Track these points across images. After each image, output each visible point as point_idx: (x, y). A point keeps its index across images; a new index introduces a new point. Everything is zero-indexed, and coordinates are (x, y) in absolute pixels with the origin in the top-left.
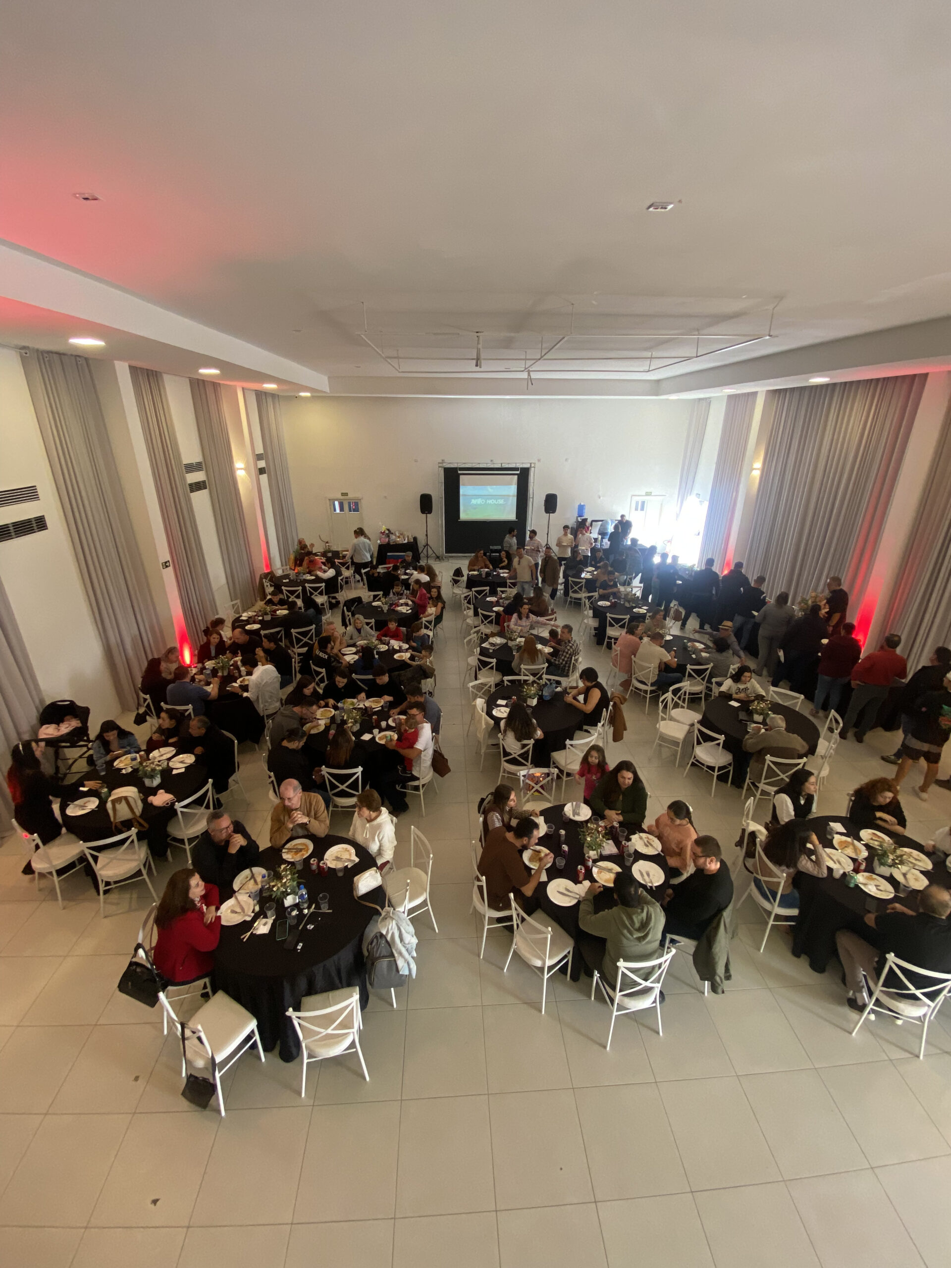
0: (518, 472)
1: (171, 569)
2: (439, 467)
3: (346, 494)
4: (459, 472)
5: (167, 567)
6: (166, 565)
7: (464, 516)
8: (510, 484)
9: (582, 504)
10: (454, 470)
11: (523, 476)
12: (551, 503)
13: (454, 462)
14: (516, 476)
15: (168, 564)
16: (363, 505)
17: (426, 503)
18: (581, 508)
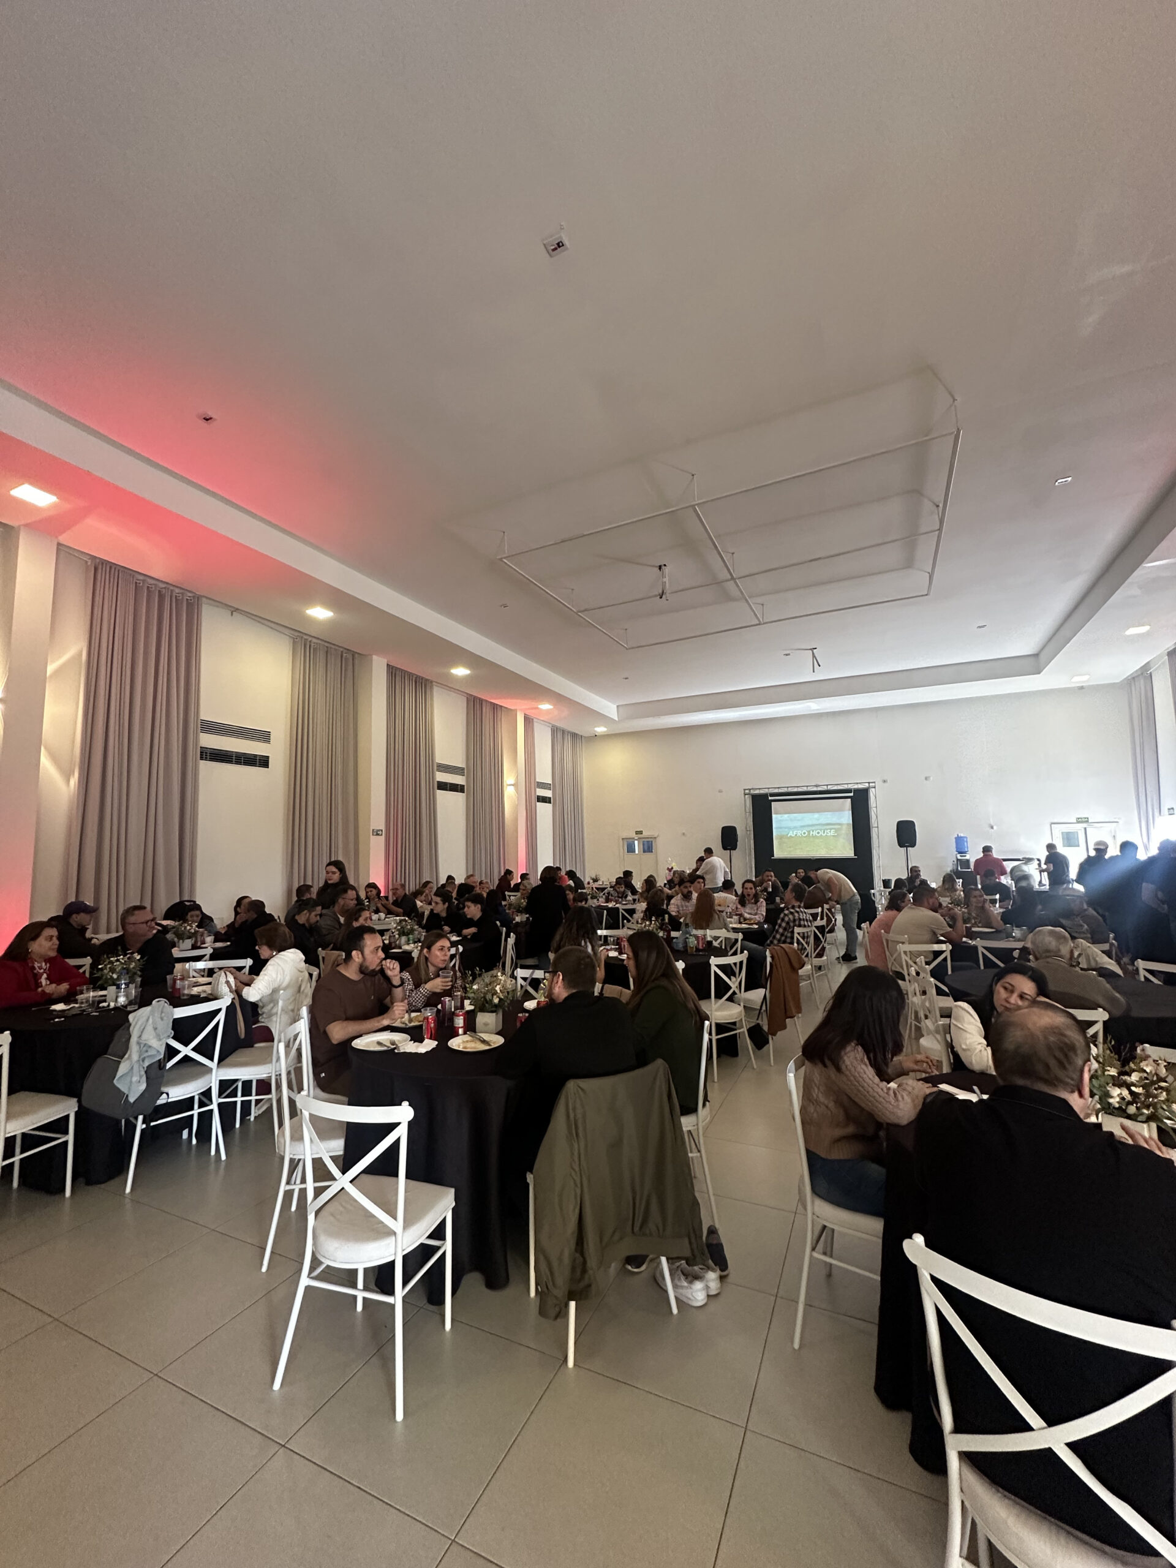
0: (852, 794)
1: (382, 839)
2: (745, 794)
3: (641, 832)
4: (770, 798)
5: (378, 834)
6: (377, 833)
7: (779, 853)
8: (841, 810)
9: (962, 835)
10: (765, 796)
11: (860, 801)
12: (906, 834)
13: (764, 785)
14: (849, 800)
15: (380, 833)
16: (659, 846)
17: (729, 838)
18: (960, 841)
